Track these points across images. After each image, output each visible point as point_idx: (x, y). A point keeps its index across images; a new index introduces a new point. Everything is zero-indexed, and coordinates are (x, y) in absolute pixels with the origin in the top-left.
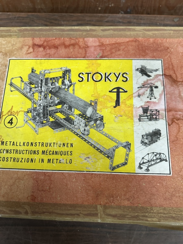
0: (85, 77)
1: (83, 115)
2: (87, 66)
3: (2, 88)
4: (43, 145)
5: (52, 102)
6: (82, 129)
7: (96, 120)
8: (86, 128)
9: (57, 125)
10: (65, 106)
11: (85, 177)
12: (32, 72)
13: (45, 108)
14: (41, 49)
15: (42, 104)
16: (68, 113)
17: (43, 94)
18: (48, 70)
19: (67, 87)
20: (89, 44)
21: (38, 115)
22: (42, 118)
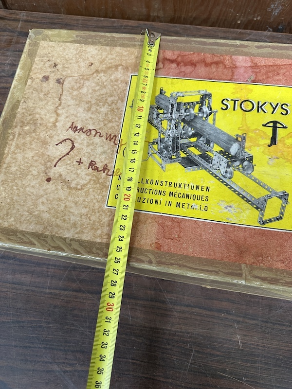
0: (231, 104)
1: (225, 153)
2: (234, 91)
3: (122, 111)
4: (170, 184)
5: (184, 133)
6: (223, 170)
7: (243, 161)
8: (229, 170)
9: (189, 162)
10: (202, 139)
11: (225, 229)
12: (161, 93)
13: (175, 139)
14: (174, 65)
15: (171, 135)
16: (205, 148)
17: (173, 122)
18: (182, 93)
19: (205, 116)
20: (238, 64)
21: (166, 148)
22: (171, 152)
